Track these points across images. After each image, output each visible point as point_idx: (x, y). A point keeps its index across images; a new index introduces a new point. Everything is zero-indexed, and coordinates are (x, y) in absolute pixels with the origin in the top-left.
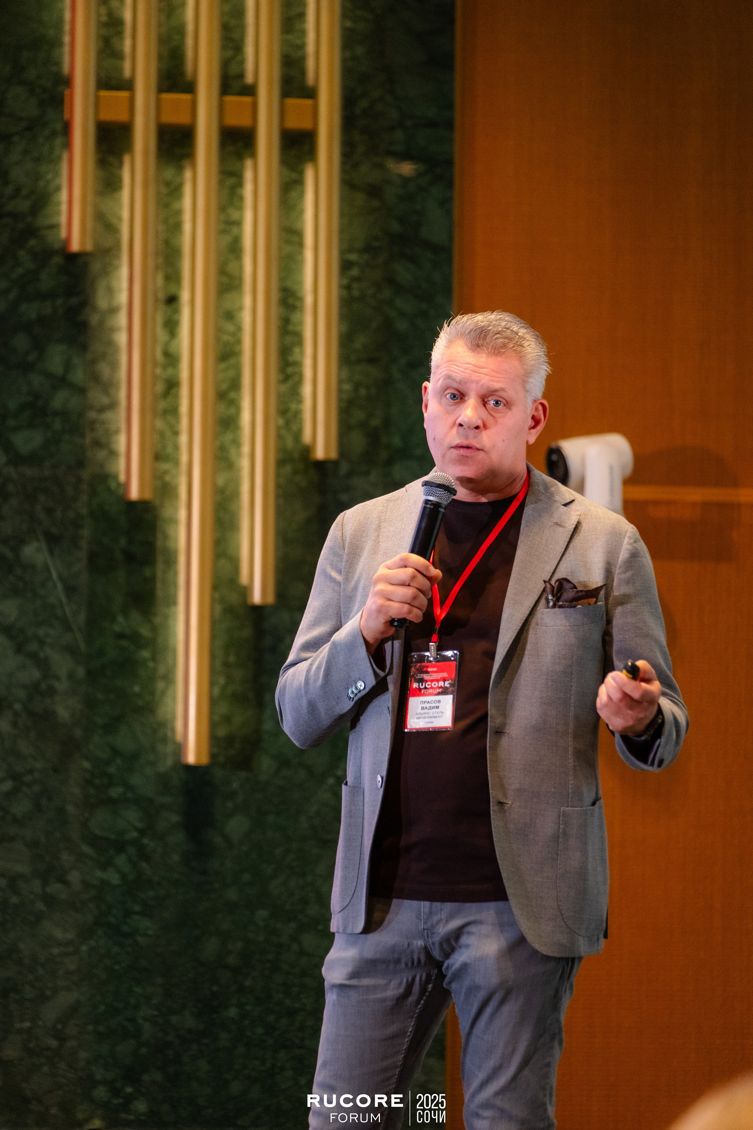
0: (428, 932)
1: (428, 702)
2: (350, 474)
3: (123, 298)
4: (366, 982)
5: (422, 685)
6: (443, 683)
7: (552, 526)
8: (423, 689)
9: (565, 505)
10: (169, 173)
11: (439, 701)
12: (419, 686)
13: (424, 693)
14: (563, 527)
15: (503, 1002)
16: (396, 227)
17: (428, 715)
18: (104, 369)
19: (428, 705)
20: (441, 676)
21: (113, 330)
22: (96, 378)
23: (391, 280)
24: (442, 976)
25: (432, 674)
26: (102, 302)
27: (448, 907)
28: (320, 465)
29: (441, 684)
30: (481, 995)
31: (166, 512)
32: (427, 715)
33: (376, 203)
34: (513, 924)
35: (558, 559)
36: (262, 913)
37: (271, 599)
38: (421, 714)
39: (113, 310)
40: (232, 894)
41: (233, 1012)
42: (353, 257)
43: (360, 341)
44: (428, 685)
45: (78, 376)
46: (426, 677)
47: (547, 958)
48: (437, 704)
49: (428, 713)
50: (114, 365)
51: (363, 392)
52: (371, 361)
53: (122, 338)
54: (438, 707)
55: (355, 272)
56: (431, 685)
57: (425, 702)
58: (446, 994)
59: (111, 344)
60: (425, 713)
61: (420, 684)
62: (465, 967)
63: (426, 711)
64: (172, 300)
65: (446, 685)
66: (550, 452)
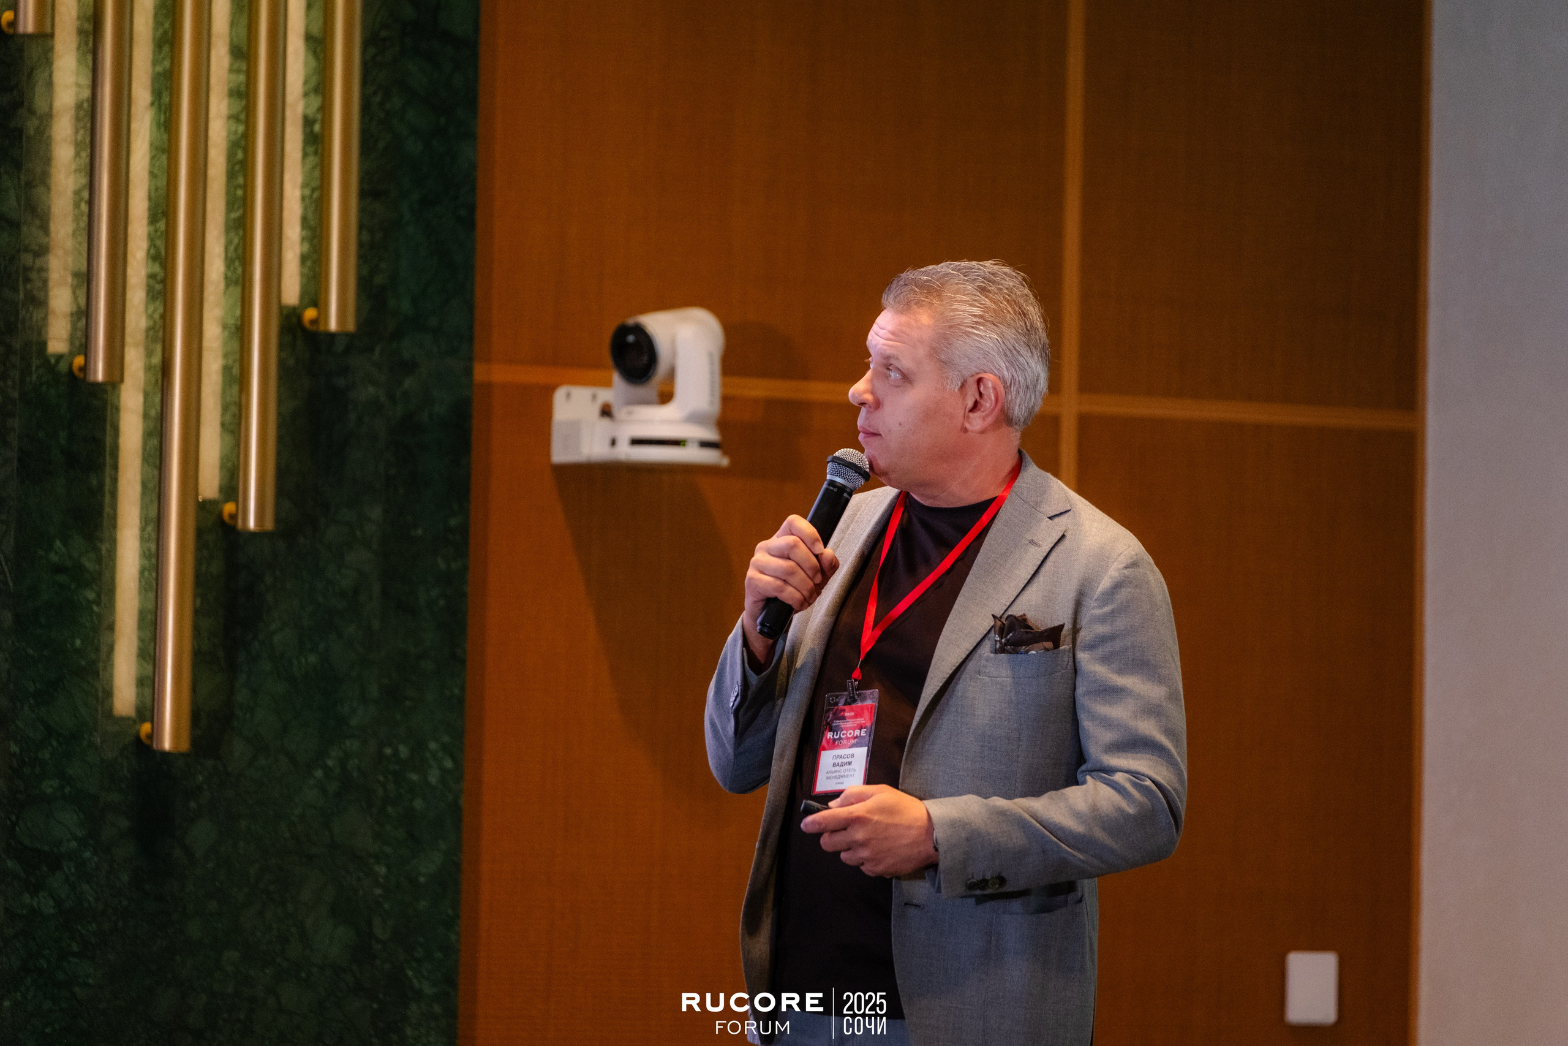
1: (841, 757)
5: (837, 735)
6: (859, 731)
7: (1026, 545)
8: (837, 739)
9: (1051, 518)
11: (852, 756)
12: (833, 736)
13: (838, 744)
14: (1039, 546)
17: (840, 774)
19: (840, 761)
20: (858, 723)
25: (849, 720)
29: (857, 732)
32: (838, 774)
35: (1019, 591)
38: (832, 772)
44: (843, 734)
46: (842, 724)
48: (850, 760)
49: (839, 771)
54: (850, 763)
56: (846, 734)
57: (838, 757)
60: (836, 771)
61: (835, 733)
63: (838, 768)
65: (862, 735)
66: (623, 331)
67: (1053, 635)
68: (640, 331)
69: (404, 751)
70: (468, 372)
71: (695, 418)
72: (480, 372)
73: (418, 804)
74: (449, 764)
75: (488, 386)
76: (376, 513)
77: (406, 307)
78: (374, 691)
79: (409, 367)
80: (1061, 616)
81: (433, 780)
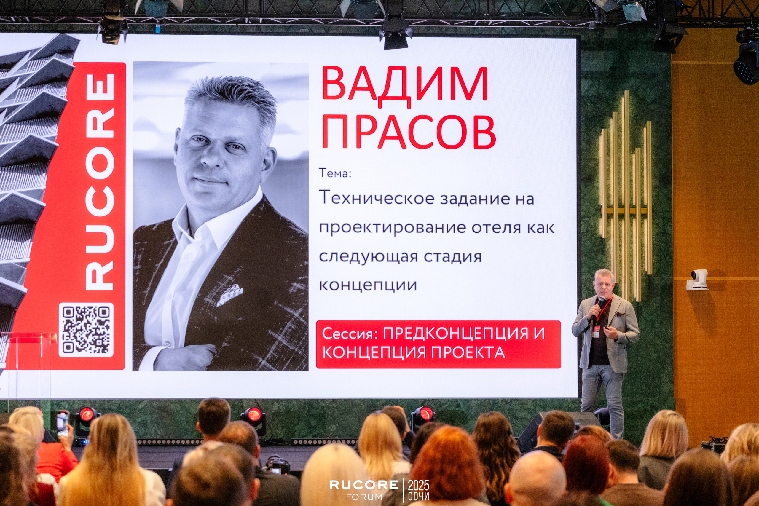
0: (598, 370)
2: (654, 277)
3: (612, 245)
4: (588, 378)
7: (616, 304)
9: (619, 300)
10: (620, 222)
15: (611, 381)
16: (662, 231)
18: (608, 259)
21: (610, 251)
22: (607, 260)
23: (661, 240)
24: (601, 378)
26: (608, 246)
27: (601, 366)
28: (649, 276)
30: (608, 381)
31: (620, 285)
33: (658, 227)
34: (612, 369)
35: (617, 309)
36: (639, 358)
37: (640, 301)
39: (610, 248)
40: (634, 355)
41: (634, 376)
42: (654, 237)
43: (655, 252)
45: (604, 260)
47: (618, 374)
50: (610, 258)
51: (656, 261)
52: (658, 256)
53: (612, 253)
55: (654, 239)
58: (602, 381)
59: (610, 254)
62: (605, 376)
64: (620, 246)
66: (692, 272)
67: (624, 314)
68: (694, 272)
69: (664, 330)
70: (672, 279)
71: (702, 284)
72: (675, 279)
73: (667, 337)
74: (671, 332)
75: (676, 280)
76: (659, 298)
77: (662, 270)
78: (659, 322)
79: (663, 279)
80: (624, 312)
81: (669, 334)
